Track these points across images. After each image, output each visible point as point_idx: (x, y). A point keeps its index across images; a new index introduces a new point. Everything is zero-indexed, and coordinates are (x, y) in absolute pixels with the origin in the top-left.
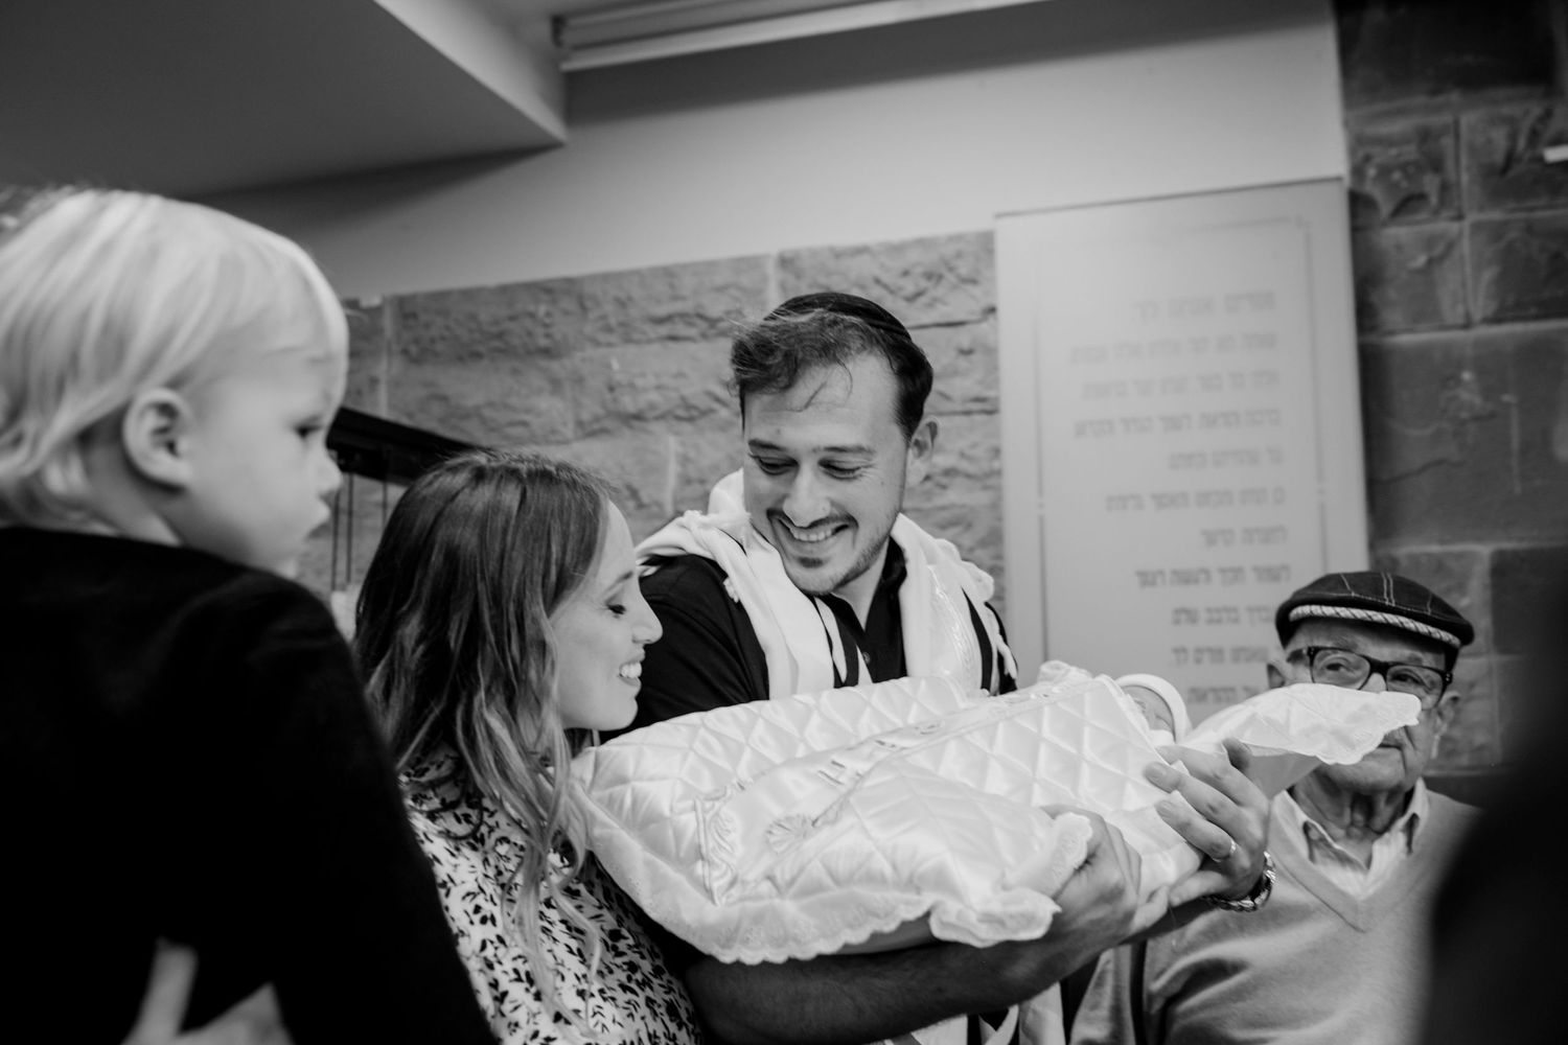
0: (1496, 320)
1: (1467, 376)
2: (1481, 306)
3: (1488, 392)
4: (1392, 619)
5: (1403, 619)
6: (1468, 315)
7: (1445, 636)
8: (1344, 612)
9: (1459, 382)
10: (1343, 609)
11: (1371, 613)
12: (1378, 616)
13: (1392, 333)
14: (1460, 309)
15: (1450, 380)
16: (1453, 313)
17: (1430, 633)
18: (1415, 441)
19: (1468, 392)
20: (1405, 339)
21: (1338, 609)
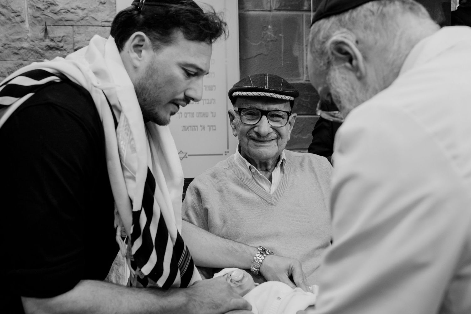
0: (278, 10)
1: (269, 27)
2: (275, 5)
3: (276, 33)
4: (268, 94)
5: (272, 94)
6: (271, 7)
7: (288, 98)
8: (250, 94)
9: (267, 29)
10: (250, 92)
11: (260, 93)
12: (262, 94)
13: (248, 11)
14: (269, 5)
15: (265, 28)
16: (267, 7)
17: (282, 98)
18: (254, 46)
19: (270, 32)
20: (252, 13)
21: (248, 93)
